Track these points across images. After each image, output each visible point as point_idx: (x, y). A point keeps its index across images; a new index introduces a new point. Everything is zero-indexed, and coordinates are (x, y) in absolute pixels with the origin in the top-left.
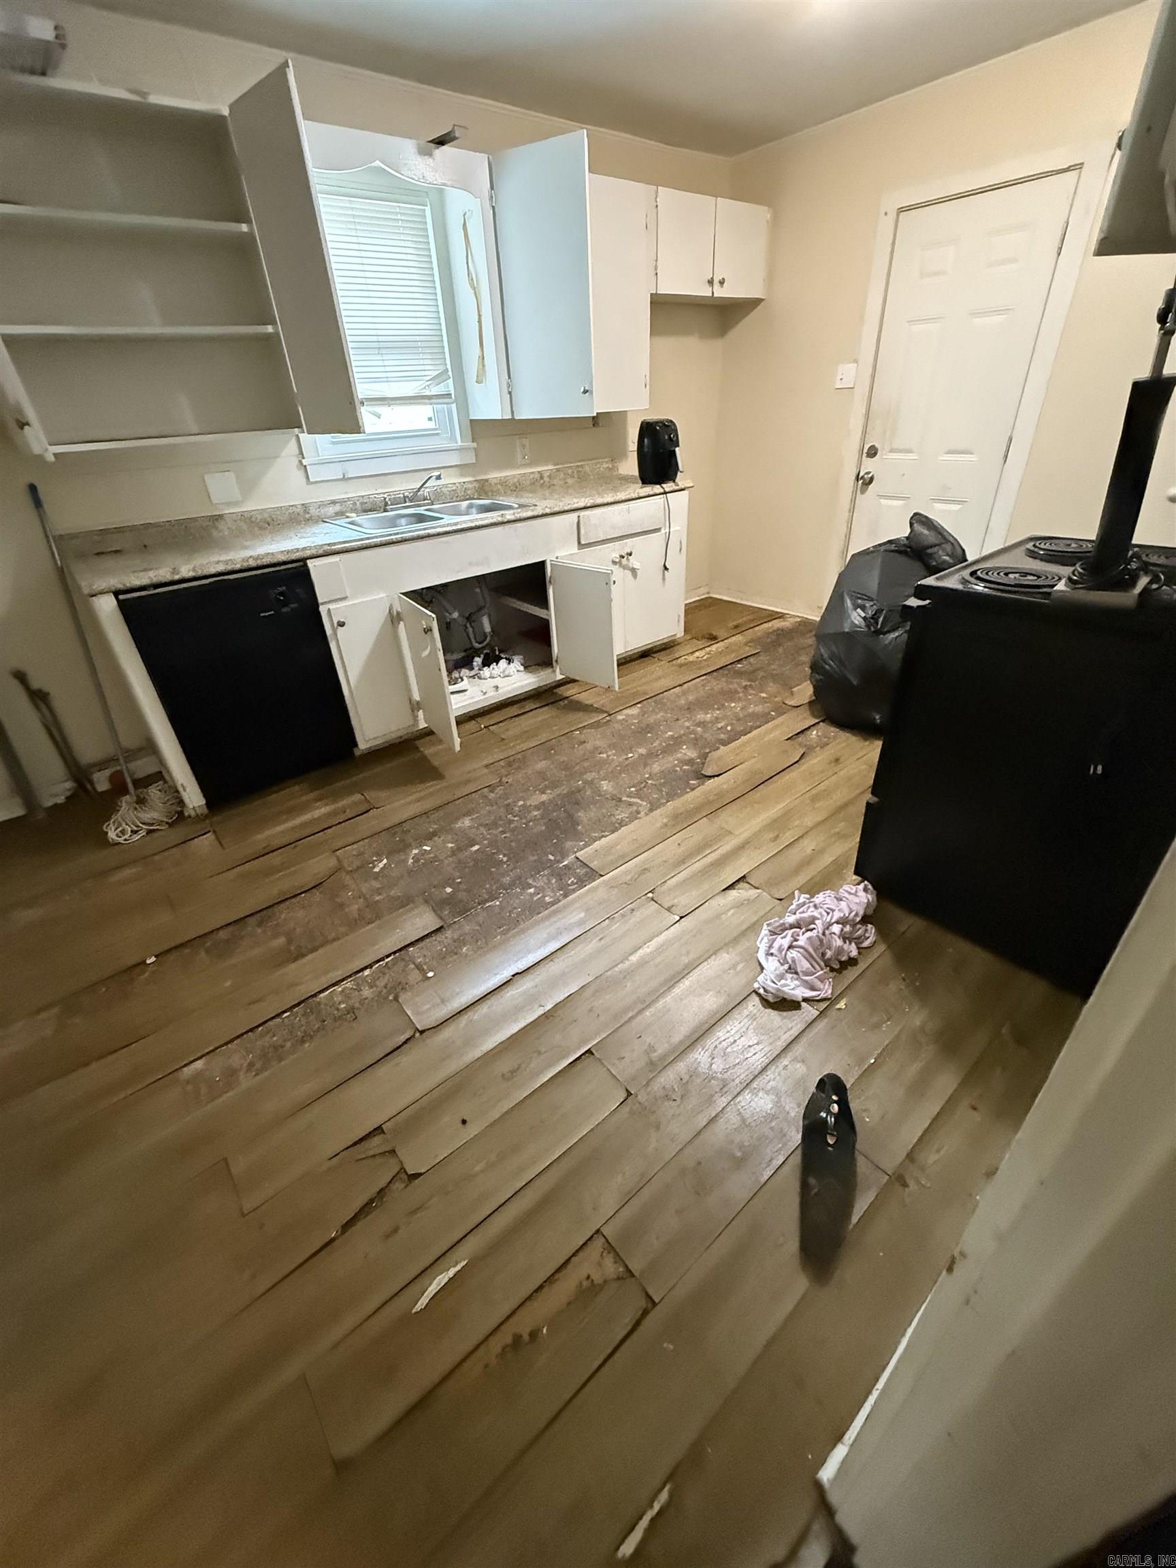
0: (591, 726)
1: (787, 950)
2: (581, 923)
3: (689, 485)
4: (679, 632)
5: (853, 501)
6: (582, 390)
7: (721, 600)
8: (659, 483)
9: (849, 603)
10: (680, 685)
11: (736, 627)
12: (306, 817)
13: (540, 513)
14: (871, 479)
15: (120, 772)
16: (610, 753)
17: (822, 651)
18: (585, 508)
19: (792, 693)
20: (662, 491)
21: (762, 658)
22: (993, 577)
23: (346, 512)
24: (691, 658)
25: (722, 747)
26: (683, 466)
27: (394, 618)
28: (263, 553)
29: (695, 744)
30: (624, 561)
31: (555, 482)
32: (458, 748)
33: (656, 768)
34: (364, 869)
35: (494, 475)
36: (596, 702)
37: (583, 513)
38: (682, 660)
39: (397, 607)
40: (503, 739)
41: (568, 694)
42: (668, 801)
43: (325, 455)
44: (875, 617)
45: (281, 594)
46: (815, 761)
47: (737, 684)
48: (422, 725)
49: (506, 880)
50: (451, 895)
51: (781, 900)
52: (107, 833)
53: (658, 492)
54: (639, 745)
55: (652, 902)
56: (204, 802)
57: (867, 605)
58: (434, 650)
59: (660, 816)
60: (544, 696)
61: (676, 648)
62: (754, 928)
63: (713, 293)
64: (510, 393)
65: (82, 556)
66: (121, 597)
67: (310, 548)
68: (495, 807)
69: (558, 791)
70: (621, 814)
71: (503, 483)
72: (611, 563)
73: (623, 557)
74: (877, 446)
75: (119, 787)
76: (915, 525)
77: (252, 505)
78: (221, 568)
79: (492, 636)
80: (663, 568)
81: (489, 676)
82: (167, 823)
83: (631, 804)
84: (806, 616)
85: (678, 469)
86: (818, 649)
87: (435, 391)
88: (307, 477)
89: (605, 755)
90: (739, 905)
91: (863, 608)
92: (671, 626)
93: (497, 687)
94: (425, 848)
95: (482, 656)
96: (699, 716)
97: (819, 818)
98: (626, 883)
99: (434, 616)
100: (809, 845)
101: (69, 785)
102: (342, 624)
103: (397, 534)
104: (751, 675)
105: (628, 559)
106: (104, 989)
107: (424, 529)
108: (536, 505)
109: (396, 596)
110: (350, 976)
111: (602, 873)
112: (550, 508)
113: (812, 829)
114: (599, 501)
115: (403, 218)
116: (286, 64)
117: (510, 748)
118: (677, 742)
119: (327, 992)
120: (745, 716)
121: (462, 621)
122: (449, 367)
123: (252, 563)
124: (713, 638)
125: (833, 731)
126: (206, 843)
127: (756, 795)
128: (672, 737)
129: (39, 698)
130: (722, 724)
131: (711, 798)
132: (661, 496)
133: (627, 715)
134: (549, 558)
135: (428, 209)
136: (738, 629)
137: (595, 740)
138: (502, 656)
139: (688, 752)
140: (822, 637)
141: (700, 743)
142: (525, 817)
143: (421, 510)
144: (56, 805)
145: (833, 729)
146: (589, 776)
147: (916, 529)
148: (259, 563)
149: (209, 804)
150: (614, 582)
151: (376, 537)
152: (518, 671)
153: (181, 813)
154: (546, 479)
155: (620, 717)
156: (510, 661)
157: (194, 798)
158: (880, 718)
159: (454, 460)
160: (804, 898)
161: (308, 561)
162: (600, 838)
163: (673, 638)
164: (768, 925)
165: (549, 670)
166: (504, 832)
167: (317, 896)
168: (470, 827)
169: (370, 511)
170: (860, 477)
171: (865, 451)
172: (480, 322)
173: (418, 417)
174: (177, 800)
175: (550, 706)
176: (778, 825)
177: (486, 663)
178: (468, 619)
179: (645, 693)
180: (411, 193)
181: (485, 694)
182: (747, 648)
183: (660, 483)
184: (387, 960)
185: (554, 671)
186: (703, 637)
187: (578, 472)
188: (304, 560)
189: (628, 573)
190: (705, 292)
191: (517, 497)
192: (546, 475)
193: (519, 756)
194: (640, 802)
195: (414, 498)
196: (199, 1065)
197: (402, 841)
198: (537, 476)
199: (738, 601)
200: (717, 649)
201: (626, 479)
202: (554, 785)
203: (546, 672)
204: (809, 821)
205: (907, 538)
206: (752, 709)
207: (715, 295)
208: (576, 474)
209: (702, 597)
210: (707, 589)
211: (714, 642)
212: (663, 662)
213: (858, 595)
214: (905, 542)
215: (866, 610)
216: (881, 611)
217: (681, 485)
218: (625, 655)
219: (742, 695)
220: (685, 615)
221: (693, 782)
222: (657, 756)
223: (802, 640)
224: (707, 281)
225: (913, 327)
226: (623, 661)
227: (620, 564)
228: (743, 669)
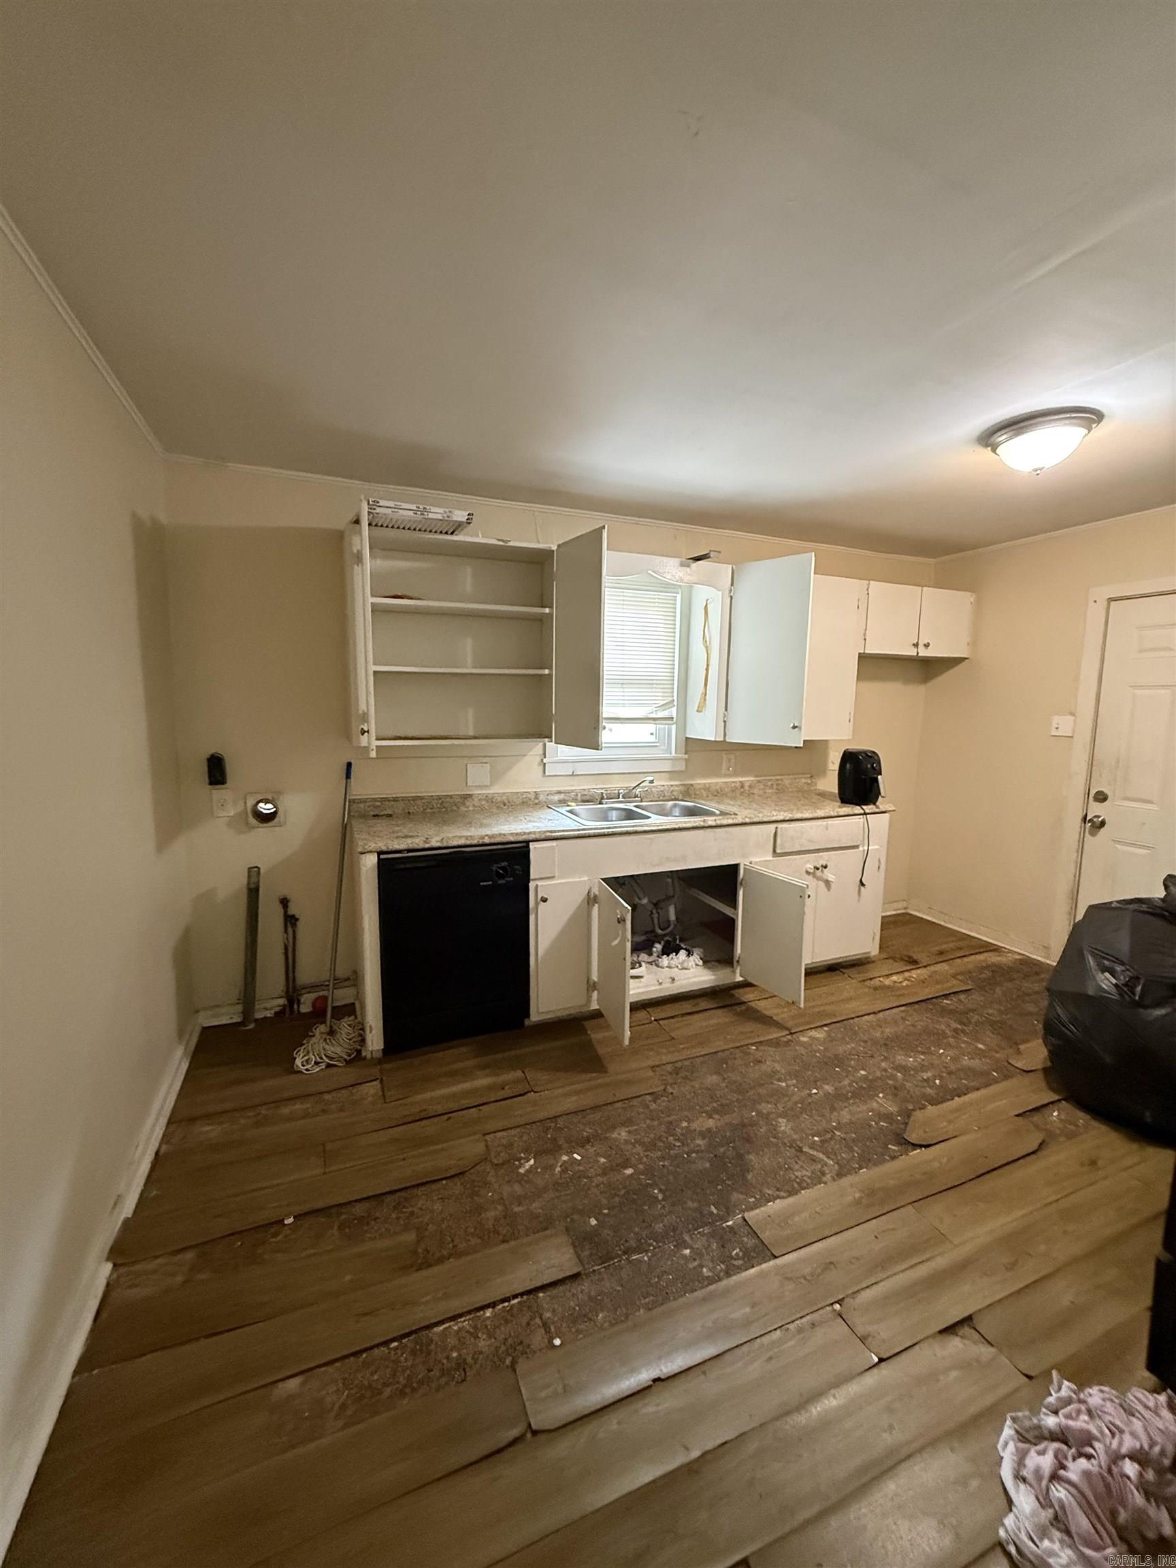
0: (769, 1043)
1: (1050, 1482)
2: (747, 1323)
3: (890, 809)
4: (870, 947)
5: (1081, 842)
6: (792, 725)
7: (922, 918)
9: (1091, 961)
10: (874, 1013)
11: (941, 953)
12: (467, 1085)
13: (740, 822)
14: (1103, 824)
15: (325, 998)
16: (790, 1082)
17: (1059, 1011)
18: (784, 821)
19: (1019, 1052)
20: (862, 812)
21: (973, 997)
23: (568, 801)
24: (887, 982)
25: (929, 1107)
26: (885, 792)
27: (591, 900)
28: (496, 833)
29: (894, 1095)
30: (818, 873)
31: (755, 791)
32: (627, 1042)
33: (846, 1115)
34: (511, 1163)
35: (700, 781)
36: (777, 1015)
37: (780, 826)
38: (876, 982)
39: (596, 891)
40: (673, 1038)
41: (744, 999)
42: (861, 1167)
43: (560, 757)
44: (1130, 986)
45: (502, 868)
46: (1061, 1156)
47: (946, 1025)
48: (594, 1006)
49: (659, 1227)
50: (595, 1231)
51: (1029, 1377)
52: (295, 1058)
53: (856, 812)
54: (825, 1080)
55: (841, 1320)
56: (382, 1047)
57: (1118, 969)
58: (624, 939)
59: (852, 1186)
60: (720, 996)
61: (869, 966)
63: (918, 653)
64: (725, 722)
65: (363, 816)
66: (382, 857)
67: (534, 833)
68: (656, 1123)
69: (727, 1118)
70: (802, 1172)
71: (707, 788)
72: (805, 874)
73: (818, 869)
74: (1106, 791)
75: (319, 1013)
76: (1172, 887)
77: (497, 789)
78: (462, 842)
79: (675, 925)
80: (858, 882)
81: (666, 965)
82: (345, 1060)
83: (814, 1160)
85: (880, 794)
86: (1049, 1004)
87: (661, 714)
88: (544, 772)
89: (784, 1084)
90: (965, 1366)
91: (1112, 972)
92: (866, 943)
93: (673, 979)
94: (576, 1156)
95: (663, 943)
96: (898, 1058)
98: (805, 1278)
99: (630, 908)
100: (1064, 1292)
101: (282, 1001)
102: (544, 900)
103: (609, 828)
104: (961, 1016)
105: (822, 871)
106: (239, 1243)
107: (633, 826)
108: (736, 814)
109: (597, 880)
110: (469, 1312)
111: (777, 1255)
112: (750, 818)
113: (1067, 1265)
114: (799, 816)
115: (660, 601)
116: (604, 527)
117: (679, 1051)
118: (871, 1087)
119: (441, 1328)
120: (958, 1070)
121: (650, 907)
122: (675, 698)
123: (487, 840)
124: (913, 962)
125: (1082, 1118)
126: (372, 1092)
128: (865, 1078)
129: (291, 921)
130: (929, 1074)
131: (918, 1176)
132: (861, 816)
133: (812, 1038)
134: (743, 862)
135: (679, 597)
136: (942, 956)
137: (774, 1062)
138: (682, 945)
139: (886, 1104)
141: (902, 1094)
142: (688, 1145)
143: (631, 806)
144: (265, 1018)
145: (1081, 1114)
146: (766, 1108)
147: (1173, 892)
148: (493, 841)
149: (386, 1051)
150: (809, 896)
151: (591, 829)
152: (697, 965)
153: (359, 1052)
154: (747, 788)
155: (803, 1039)
156: (689, 954)
157: (375, 1042)
158: (1151, 1117)
159: (667, 766)
160: (1067, 1388)
161: (531, 844)
162: (774, 1199)
163: (866, 956)
164: (1014, 1420)
165: (728, 970)
166: (663, 1158)
167: (456, 1187)
168: (626, 1142)
169: (588, 801)
170: (1088, 819)
171: (1092, 794)
172: (707, 670)
173: (643, 733)
174: (360, 1038)
175: (725, 1010)
176: (1013, 1247)
177: (666, 951)
178: (656, 905)
179: (833, 1015)
180: (668, 587)
181: (660, 984)
182: (955, 982)
183: (859, 805)
184: (513, 1302)
185: (734, 972)
186: (902, 959)
187: (778, 785)
188: (527, 842)
189: (822, 884)
190: (912, 652)
191: (718, 803)
192: (747, 785)
193: (687, 1063)
194: (826, 1160)
195: (629, 796)
196: (293, 1384)
197: (554, 1140)
198: (738, 785)
199: (942, 923)
200: (918, 975)
201: (823, 795)
202: (723, 1110)
203: (725, 971)
204: (1059, 1252)
205: (1163, 900)
206: (966, 1061)
207: (920, 655)
208: (775, 787)
209: (899, 912)
210: (904, 904)
211: (914, 967)
212: (854, 981)
213: (1103, 955)
214: (1160, 904)
215: (1116, 975)
216: (1138, 978)
217: (882, 808)
218: (815, 965)
219: (951, 1040)
220: (881, 930)
221: (893, 1147)
222: (847, 1099)
223: (1026, 985)
224: (914, 645)
225: (1137, 692)
226: (811, 972)
227: (814, 874)
228: (952, 1007)
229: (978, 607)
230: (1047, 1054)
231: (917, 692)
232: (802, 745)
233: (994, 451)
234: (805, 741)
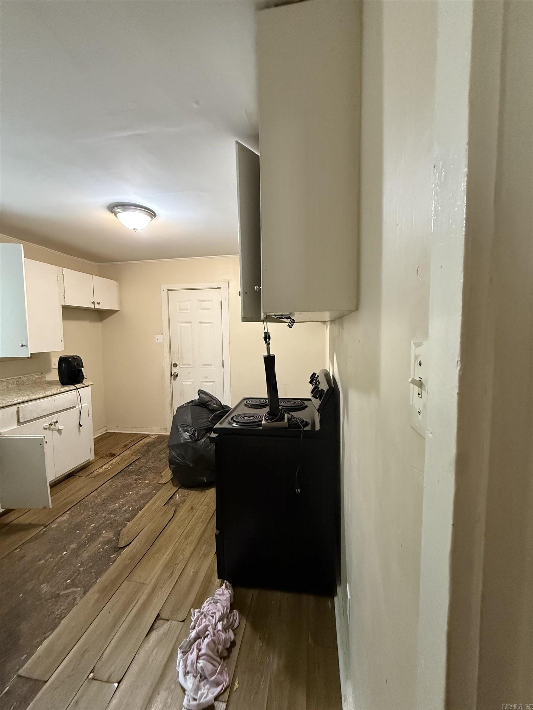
0: (30, 541)
1: (197, 662)
3: (91, 384)
4: (92, 457)
5: (172, 384)
6: (21, 345)
7: (114, 433)
8: (73, 384)
9: (181, 429)
10: (96, 490)
11: (125, 446)
14: (177, 375)
16: (47, 558)
17: (173, 453)
18: (23, 402)
19: (161, 476)
20: (75, 388)
21: (141, 461)
22: (239, 420)
24: (101, 471)
25: (128, 523)
26: (86, 376)
29: (111, 527)
30: (52, 427)
33: (85, 555)
36: (33, 520)
37: (20, 406)
38: (95, 473)
41: (7, 521)
42: (97, 579)
44: (194, 434)
46: (183, 512)
47: (131, 479)
51: (183, 621)
53: (72, 388)
54: (71, 542)
55: (94, 681)
57: (189, 429)
59: (93, 594)
61: (90, 466)
62: (172, 657)
63: (95, 307)
70: (61, 608)
72: (43, 430)
73: (51, 425)
74: (177, 363)
76: (200, 394)
80: (78, 425)
83: (68, 595)
84: (159, 434)
85: (84, 377)
86: (170, 452)
89: (43, 561)
90: (159, 641)
91: (188, 431)
92: (87, 455)
96: (111, 507)
97: (192, 548)
98: (69, 676)
100: (190, 571)
104: (137, 472)
105: (55, 425)
111: (46, 680)
113: (190, 558)
114: (34, 397)
118: (98, 531)
120: (139, 497)
124: (113, 455)
125: (186, 492)
127: (155, 548)
128: (94, 527)
130: (126, 508)
131: (127, 564)
132: (75, 390)
133: (59, 523)
137: (34, 551)
139: (107, 535)
140: (171, 447)
141: (114, 525)
145: (186, 491)
146: (29, 587)
147: (201, 396)
150: (46, 442)
155: (54, 525)
158: (206, 479)
160: (196, 613)
162: (41, 643)
163: (88, 462)
164: (180, 648)
170: (172, 374)
171: (172, 365)
176: (170, 565)
179: (72, 502)
182: (132, 457)
186: (107, 456)
187: (17, 381)
189: (55, 433)
190: (92, 306)
194: (76, 590)
200: (116, 461)
201: (51, 383)
204: (187, 554)
205: (198, 399)
206: (141, 492)
207: (96, 308)
208: (15, 383)
209: (103, 433)
210: (105, 428)
211: (113, 458)
212: (83, 477)
213: (184, 426)
214: (198, 401)
215: (189, 432)
216: (196, 430)
217: (86, 384)
218: (57, 479)
219: (134, 485)
220: (95, 445)
221: (114, 556)
222: (85, 545)
223: (160, 447)
224: (92, 303)
225: (181, 325)
226: (54, 485)
227: (49, 428)
228: (133, 470)
229: (120, 287)
230: (171, 472)
231: (97, 326)
232: (30, 356)
233: (115, 215)
234: (31, 354)
